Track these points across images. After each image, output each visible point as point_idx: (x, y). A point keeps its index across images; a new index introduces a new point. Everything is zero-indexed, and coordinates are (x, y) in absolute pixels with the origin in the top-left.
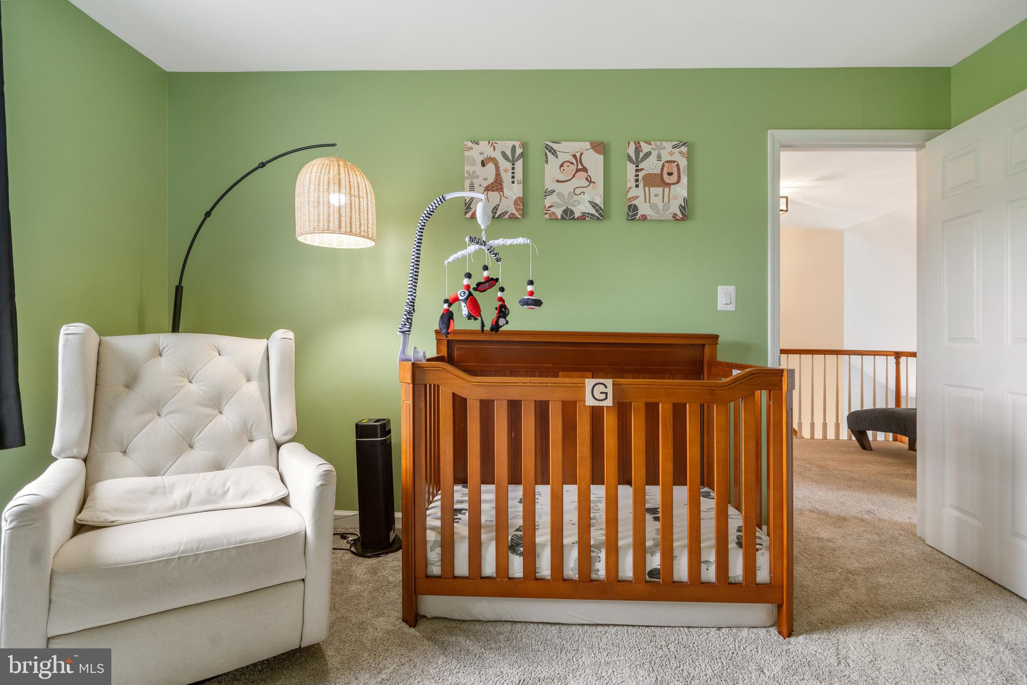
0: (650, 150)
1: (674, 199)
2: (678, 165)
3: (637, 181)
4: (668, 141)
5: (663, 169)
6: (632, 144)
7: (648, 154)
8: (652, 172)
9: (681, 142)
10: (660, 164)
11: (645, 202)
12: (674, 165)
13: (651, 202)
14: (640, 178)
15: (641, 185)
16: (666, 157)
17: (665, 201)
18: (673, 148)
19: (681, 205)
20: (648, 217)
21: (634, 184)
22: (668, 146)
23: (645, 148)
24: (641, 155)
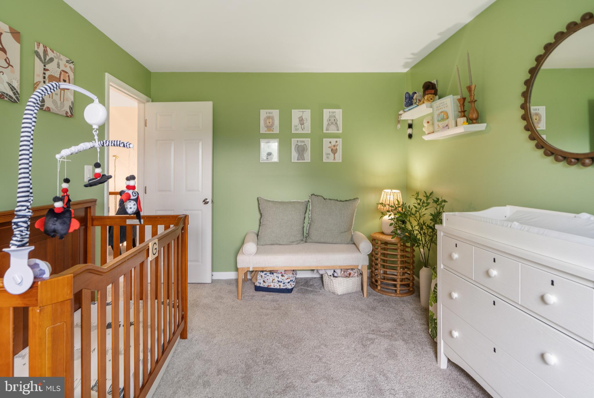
0: (53, 57)
1: (66, 101)
2: (69, 76)
3: (44, 78)
4: (64, 55)
5: (61, 75)
6: (41, 45)
7: (51, 60)
8: (54, 75)
9: (71, 60)
10: (59, 70)
11: (50, 98)
12: (67, 75)
13: (53, 98)
14: (47, 76)
15: (47, 81)
16: (62, 68)
17: (61, 101)
18: (67, 62)
19: (70, 106)
20: (51, 110)
21: (42, 80)
22: (64, 59)
23: (50, 55)
24: (48, 58)
